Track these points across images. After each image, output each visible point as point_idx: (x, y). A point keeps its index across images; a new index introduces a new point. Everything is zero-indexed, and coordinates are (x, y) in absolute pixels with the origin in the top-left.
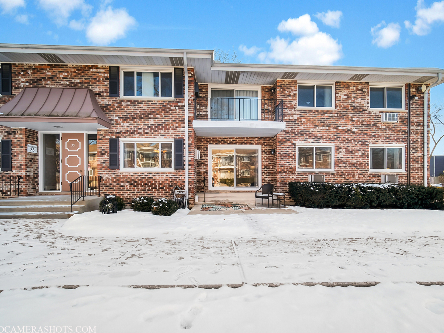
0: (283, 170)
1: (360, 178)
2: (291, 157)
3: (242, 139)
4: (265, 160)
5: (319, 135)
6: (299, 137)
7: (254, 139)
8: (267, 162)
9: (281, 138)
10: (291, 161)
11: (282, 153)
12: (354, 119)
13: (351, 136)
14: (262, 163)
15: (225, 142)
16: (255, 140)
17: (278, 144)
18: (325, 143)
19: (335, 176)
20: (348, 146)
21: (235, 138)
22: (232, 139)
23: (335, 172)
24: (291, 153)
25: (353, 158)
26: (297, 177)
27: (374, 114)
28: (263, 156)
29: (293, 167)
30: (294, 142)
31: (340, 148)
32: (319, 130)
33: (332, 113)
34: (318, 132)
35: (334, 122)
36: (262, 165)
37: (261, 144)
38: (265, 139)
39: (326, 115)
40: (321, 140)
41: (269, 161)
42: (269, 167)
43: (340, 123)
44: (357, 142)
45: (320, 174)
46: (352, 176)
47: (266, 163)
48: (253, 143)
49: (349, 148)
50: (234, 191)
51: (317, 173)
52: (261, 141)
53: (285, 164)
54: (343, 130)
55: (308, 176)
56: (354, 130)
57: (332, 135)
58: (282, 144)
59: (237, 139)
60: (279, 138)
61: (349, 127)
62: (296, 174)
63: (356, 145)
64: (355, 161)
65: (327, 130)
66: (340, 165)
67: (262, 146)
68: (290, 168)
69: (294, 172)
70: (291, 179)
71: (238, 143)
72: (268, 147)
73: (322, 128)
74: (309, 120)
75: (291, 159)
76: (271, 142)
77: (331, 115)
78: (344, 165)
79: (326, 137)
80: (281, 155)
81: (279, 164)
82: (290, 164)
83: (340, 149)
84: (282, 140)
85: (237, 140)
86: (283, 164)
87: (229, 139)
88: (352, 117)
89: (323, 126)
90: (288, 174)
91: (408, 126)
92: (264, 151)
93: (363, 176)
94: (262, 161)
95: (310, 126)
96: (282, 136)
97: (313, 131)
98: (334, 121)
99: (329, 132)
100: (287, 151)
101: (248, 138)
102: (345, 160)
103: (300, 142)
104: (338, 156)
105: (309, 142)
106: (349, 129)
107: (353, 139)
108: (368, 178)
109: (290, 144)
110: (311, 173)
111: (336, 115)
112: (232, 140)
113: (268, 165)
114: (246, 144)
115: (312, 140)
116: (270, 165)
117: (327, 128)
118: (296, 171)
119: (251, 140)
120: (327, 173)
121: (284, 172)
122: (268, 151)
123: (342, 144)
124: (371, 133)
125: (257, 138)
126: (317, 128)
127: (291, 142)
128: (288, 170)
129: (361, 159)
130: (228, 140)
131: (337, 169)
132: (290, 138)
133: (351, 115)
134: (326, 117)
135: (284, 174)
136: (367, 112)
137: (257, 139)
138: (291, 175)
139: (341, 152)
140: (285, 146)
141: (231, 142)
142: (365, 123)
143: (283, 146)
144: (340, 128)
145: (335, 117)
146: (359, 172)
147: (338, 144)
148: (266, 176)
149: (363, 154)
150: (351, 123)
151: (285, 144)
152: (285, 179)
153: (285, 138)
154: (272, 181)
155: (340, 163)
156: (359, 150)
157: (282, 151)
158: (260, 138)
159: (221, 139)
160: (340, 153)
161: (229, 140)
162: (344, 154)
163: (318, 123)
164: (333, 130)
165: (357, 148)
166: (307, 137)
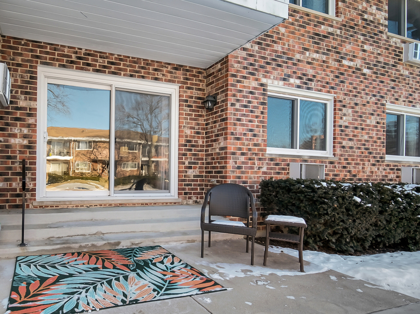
0: (240, 149)
1: (372, 172)
2: (257, 117)
3: (135, 62)
4: (188, 123)
5: (311, 72)
6: (274, 69)
7: (162, 67)
8: (192, 128)
9: (236, 65)
10: (258, 126)
11: (238, 106)
12: (366, 47)
13: (361, 82)
14: (180, 131)
15: (89, 65)
16: (165, 69)
17: (231, 80)
18: (320, 91)
19: (335, 167)
20: (356, 104)
21: (116, 58)
22: (107, 57)
23: (336, 159)
24: (257, 108)
25: (362, 129)
26: (268, 169)
27: (394, 44)
28: (182, 114)
29: (260, 142)
30: (264, 81)
31: (344, 106)
32: (310, 60)
33: (332, 26)
34: (309, 63)
35: (335, 48)
36: (180, 136)
37: (178, 82)
38: (187, 71)
39: (323, 27)
40: (313, 83)
41: (197, 127)
42: (196, 142)
43: (344, 51)
44: (369, 97)
45: (311, 162)
46: (360, 167)
47: (188, 132)
48: (160, 76)
49: (357, 108)
50: (111, 202)
51: (306, 158)
52: (180, 74)
53: (245, 134)
54: (350, 67)
55: (288, 165)
56: (365, 71)
57: (332, 76)
58: (238, 81)
59: (121, 60)
60: (232, 66)
61: (358, 63)
62: (265, 159)
63: (368, 102)
64: (366, 137)
65: (324, 62)
66: (344, 143)
67: (180, 87)
68: (255, 145)
69: (263, 155)
70: (256, 173)
71: (122, 73)
72: (195, 93)
73: (316, 56)
74: (293, 33)
75: (256, 123)
76: (201, 81)
77: (330, 30)
78: (350, 144)
79: (323, 78)
80: (237, 110)
81: (232, 134)
82: (255, 135)
83: (344, 109)
84: (238, 71)
85: (120, 64)
86: (241, 134)
87: (101, 57)
88: (363, 42)
89: (317, 52)
90: (250, 159)
92: (186, 101)
93: (376, 169)
94: (180, 127)
95: (294, 46)
96: (239, 62)
97: (299, 61)
98: (334, 43)
99: (327, 67)
100: (249, 102)
101: (148, 63)
102: (352, 134)
103: (276, 82)
104: (341, 122)
105: (291, 85)
106: (358, 67)
107: (364, 90)
108: (384, 174)
109: (254, 84)
110: (295, 158)
111: (338, 32)
112: (109, 62)
113: (194, 137)
114: (143, 77)
115: (298, 82)
116: (199, 138)
117: (324, 58)
118: (267, 152)
119: (156, 70)
120: (322, 160)
121: (243, 154)
122: (195, 102)
123: (347, 98)
124: (389, 82)
125: (169, 64)
126: (307, 53)
127: (257, 80)
128: (250, 150)
129: (375, 132)
130: (96, 61)
131: (338, 151)
132: (256, 69)
133: (362, 38)
134: (323, 31)
135: (242, 159)
136: (384, 37)
137: (169, 67)
138: (256, 162)
139: (345, 115)
140: (244, 87)
141: (105, 67)
142: (381, 59)
143: (241, 86)
144: (344, 62)
145: (337, 35)
146: (371, 160)
147: (341, 97)
148: (189, 163)
149: (378, 123)
150: (361, 54)
151: (246, 82)
152: (243, 173)
153: (245, 68)
154: (202, 176)
155: (344, 139)
156: (372, 114)
157: (238, 101)
158: (177, 68)
159: (76, 53)
160: (344, 118)
161: (100, 60)
162: (350, 118)
163: (308, 43)
164: (334, 64)
165: (369, 109)
166: (289, 71)
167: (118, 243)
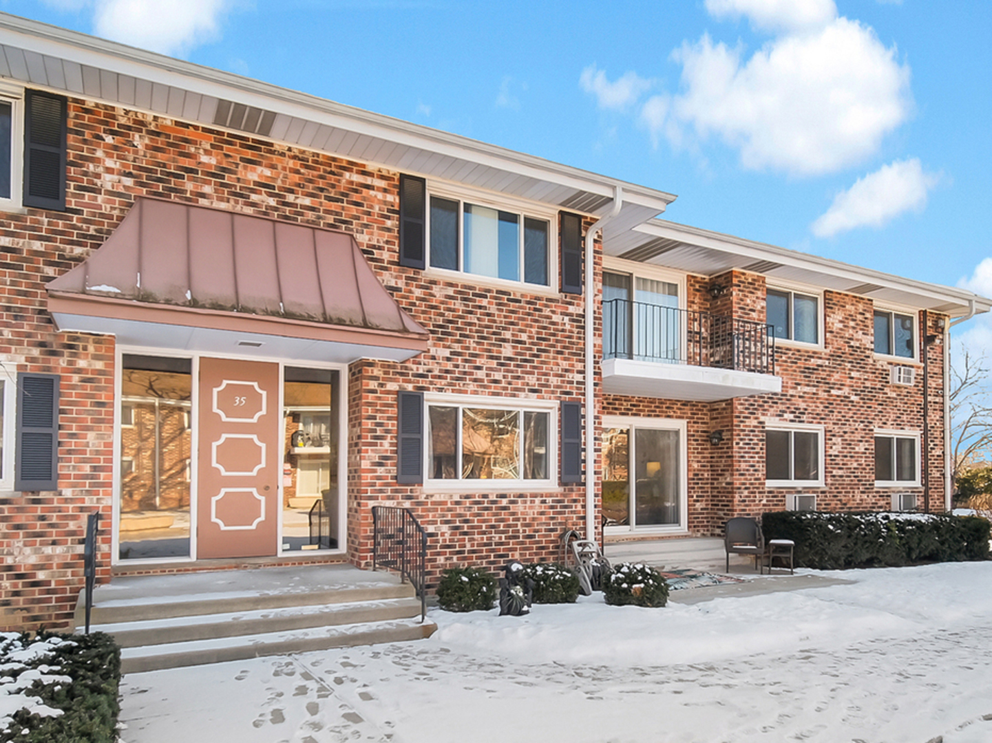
0: (744, 484)
1: (861, 500)
2: (757, 453)
3: (651, 402)
4: (695, 457)
5: (802, 405)
6: (771, 407)
7: (673, 404)
8: (698, 462)
9: (739, 407)
10: (758, 462)
11: (741, 445)
12: (853, 374)
13: (849, 409)
14: (689, 466)
15: (616, 409)
16: (675, 406)
17: (736, 421)
18: (812, 422)
19: (826, 496)
20: (845, 432)
21: (637, 401)
22: (629, 401)
23: (827, 489)
24: (757, 444)
25: (851, 457)
26: (767, 501)
27: (880, 367)
28: (690, 449)
29: (760, 476)
30: (762, 419)
31: (834, 436)
32: (801, 394)
33: (820, 358)
34: (800, 397)
35: (825, 379)
36: (688, 470)
37: (687, 418)
38: (694, 405)
39: (812, 360)
40: (805, 416)
41: (703, 460)
42: (702, 475)
43: (832, 381)
44: (857, 424)
45: (805, 492)
46: (851, 495)
47: (695, 465)
48: (672, 414)
49: (846, 437)
51: (800, 489)
52: (687, 409)
53: (748, 470)
54: (838, 396)
55: (784, 496)
56: (853, 398)
57: (821, 407)
58: (742, 422)
59: (641, 401)
60: (736, 408)
61: (846, 391)
62: (764, 492)
63: (857, 429)
64: (855, 465)
65: (814, 394)
66: (835, 472)
67: (688, 422)
68: (756, 479)
69: (763, 488)
70: (757, 505)
71: (642, 414)
72: (702, 427)
73: (807, 389)
74: (786, 370)
75: (757, 459)
76: (705, 415)
77: (820, 362)
78: (840, 472)
79: (813, 410)
80: (741, 448)
81: (737, 470)
82: (756, 470)
83: (833, 438)
84: (741, 412)
85: (639, 406)
86: (744, 470)
87: (625, 401)
88: (850, 370)
89: (808, 385)
90: (752, 493)
91: (925, 394)
92: (693, 436)
93: (866, 497)
94: (688, 461)
95: (787, 383)
96: (741, 404)
97: (792, 396)
98: (823, 375)
99: (817, 398)
100: (751, 440)
101: (662, 402)
102: (841, 462)
103: (772, 418)
104: (831, 452)
105: (786, 420)
106: (846, 394)
107: (852, 417)
108: (873, 501)
109: (755, 423)
110: (791, 490)
111: (827, 363)
112: (631, 405)
113: (700, 470)
114: (658, 416)
115: (791, 416)
116: (704, 470)
117: (814, 390)
118: (767, 485)
119: (667, 408)
120: (814, 490)
121: (746, 488)
122: (701, 436)
123: (836, 427)
124: (876, 406)
125: (679, 401)
126: (799, 387)
127: (756, 418)
128: (751, 484)
129: (863, 459)
130: (622, 405)
131: (829, 481)
132: (756, 409)
133: (849, 365)
134: (813, 365)
135: (746, 493)
136: (871, 361)
137: (679, 404)
138: (757, 495)
139: (834, 444)
140: (746, 426)
141: (628, 409)
142: (868, 384)
143: (744, 426)
144: (833, 392)
145: (826, 366)
146: (861, 487)
147: (831, 427)
148: (697, 496)
149: (866, 449)
150: (848, 382)
151: (748, 422)
152: (747, 506)
153: (747, 409)
154: (707, 509)
155: (834, 468)
156: (861, 441)
157: (741, 440)
158: (685, 404)
159: (606, 399)
160: (834, 447)
161: (625, 403)
162: (840, 447)
163: (800, 377)
164: (823, 395)
165: (858, 436)
166: (782, 407)
167: (663, 567)
